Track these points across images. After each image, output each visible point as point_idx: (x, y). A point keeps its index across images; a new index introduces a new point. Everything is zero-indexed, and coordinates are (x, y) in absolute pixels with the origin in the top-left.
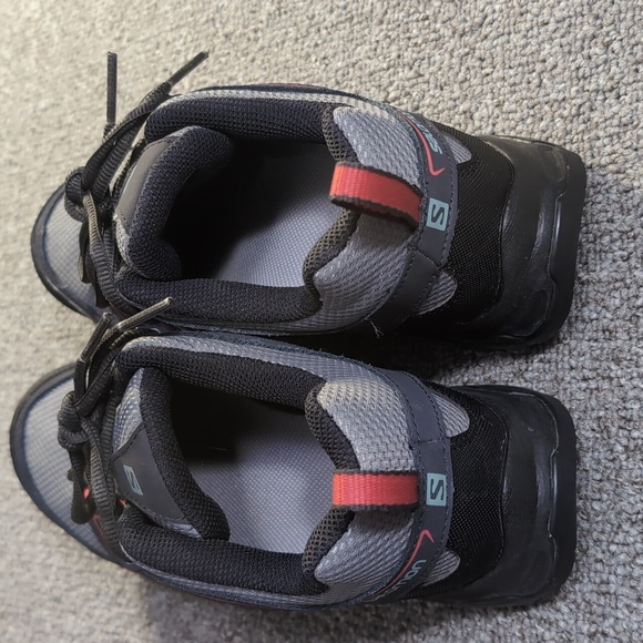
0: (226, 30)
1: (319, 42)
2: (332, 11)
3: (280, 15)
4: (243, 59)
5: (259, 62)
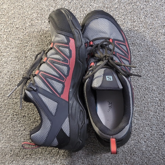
0: (16, 27)
1: (44, 33)
2: (46, 28)
3: (32, 26)
4: (22, 33)
5: (27, 35)
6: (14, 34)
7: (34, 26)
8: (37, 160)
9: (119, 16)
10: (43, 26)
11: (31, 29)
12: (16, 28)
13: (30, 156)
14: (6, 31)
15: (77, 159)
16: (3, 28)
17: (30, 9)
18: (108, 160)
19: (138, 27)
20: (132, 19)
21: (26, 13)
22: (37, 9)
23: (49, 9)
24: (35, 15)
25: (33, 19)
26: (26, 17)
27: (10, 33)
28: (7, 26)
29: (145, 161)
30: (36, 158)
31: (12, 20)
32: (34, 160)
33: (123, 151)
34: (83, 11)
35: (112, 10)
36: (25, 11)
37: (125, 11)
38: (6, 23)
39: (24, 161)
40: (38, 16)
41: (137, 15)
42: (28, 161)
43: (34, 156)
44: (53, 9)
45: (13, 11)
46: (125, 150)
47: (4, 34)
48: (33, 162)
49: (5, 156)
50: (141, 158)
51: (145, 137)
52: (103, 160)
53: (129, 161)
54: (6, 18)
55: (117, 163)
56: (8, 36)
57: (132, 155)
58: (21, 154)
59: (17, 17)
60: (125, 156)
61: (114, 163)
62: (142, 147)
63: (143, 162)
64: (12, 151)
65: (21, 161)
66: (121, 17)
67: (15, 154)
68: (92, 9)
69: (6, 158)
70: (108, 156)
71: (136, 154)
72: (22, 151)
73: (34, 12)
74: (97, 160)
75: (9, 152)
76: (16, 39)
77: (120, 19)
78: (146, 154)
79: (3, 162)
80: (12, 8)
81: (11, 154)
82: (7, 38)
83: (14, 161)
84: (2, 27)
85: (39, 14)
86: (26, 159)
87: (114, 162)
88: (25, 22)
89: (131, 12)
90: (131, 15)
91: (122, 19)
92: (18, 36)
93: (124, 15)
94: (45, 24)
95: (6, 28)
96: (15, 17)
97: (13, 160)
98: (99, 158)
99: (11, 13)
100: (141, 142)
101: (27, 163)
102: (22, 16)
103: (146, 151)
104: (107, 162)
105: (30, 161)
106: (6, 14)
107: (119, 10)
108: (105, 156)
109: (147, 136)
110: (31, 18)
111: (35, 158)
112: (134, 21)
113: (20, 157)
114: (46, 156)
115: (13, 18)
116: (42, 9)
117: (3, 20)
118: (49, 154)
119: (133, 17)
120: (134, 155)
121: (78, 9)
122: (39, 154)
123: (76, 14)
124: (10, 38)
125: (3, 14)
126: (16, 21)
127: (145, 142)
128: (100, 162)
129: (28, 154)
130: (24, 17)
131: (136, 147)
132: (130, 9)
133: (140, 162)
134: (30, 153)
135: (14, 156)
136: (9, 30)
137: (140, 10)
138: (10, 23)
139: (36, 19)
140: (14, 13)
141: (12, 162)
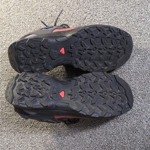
6: (37, 24)
7: (53, 17)
8: (52, 132)
9: (128, 8)
10: (61, 17)
11: (51, 20)
12: (38, 19)
13: (46, 128)
14: (29, 21)
15: (86, 133)
16: (27, 19)
17: (51, 2)
18: (112, 136)
19: (145, 18)
20: (140, 10)
21: (47, 5)
22: (56, 2)
23: (66, 2)
24: (54, 7)
25: (53, 11)
26: (47, 9)
27: (33, 23)
28: (31, 17)
29: (145, 139)
30: (52, 130)
31: (35, 12)
32: (50, 132)
33: (126, 129)
34: (96, 4)
35: (122, 2)
36: (46, 4)
37: (134, 3)
38: (30, 14)
39: (41, 132)
40: (57, 8)
41: (144, 7)
42: (45, 132)
43: (50, 128)
44: (70, 1)
45: (36, 4)
46: (128, 128)
47: (28, 23)
48: (48, 133)
49: (26, 127)
50: (142, 136)
51: (147, 117)
52: (108, 136)
53: (132, 138)
54: (30, 10)
55: (120, 138)
56: (31, 26)
57: (134, 133)
58: (39, 126)
59: (39, 9)
60: (128, 134)
61: (118, 139)
62: (144, 126)
63: (143, 140)
64: (31, 123)
65: (39, 132)
66: (130, 9)
67: (34, 126)
68: (104, 2)
69: (27, 129)
70: (113, 132)
71: (138, 132)
72: (40, 123)
73: (54, 4)
74: (103, 135)
75: (29, 124)
76: (38, 28)
77: (129, 10)
78: (147, 133)
79: (24, 131)
80: (35, 2)
81: (31, 125)
82: (31, 27)
83: (33, 132)
84: (27, 17)
85: (58, 6)
86: (43, 130)
87: (118, 137)
88: (45, 13)
89: (139, 4)
90: (139, 7)
91: (131, 11)
92: (40, 26)
93: (133, 7)
94: (62, 15)
95: (30, 19)
96: (38, 9)
97: (32, 130)
98: (105, 134)
99: (34, 5)
100: (143, 122)
101: (44, 134)
102: (43, 8)
103: (147, 130)
104: (111, 137)
105: (46, 132)
106: (30, 6)
107: (128, 3)
108: (110, 132)
109: (148, 117)
110: (51, 10)
111: (50, 130)
112: (142, 12)
113: (38, 129)
114: (60, 129)
115: (36, 10)
116: (61, 2)
117: (28, 11)
118: (62, 127)
119: (141, 9)
120: (136, 132)
121: (92, 1)
122: (54, 127)
123: (89, 6)
124: (33, 27)
125: (28, 7)
126: (38, 12)
127: (146, 122)
128: (105, 137)
129: (45, 126)
130: (45, 9)
131: (139, 126)
132: (139, 1)
133: (141, 139)
134: (46, 126)
135: (33, 127)
136: (33, 20)
137: (147, 3)
138: (33, 14)
139: (55, 11)
140: (37, 5)
141: (31, 132)
